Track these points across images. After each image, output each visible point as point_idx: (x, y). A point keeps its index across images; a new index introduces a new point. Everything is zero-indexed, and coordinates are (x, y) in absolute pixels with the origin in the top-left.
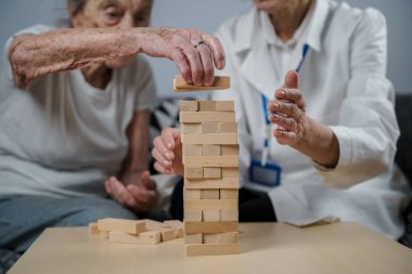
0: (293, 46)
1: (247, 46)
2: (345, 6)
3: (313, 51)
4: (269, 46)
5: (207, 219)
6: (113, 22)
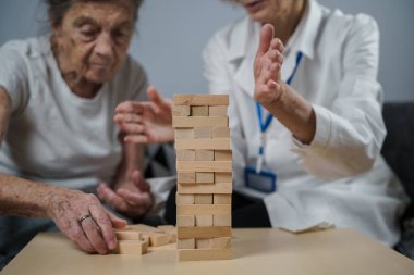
0: (286, 54)
2: (339, 13)
3: (307, 59)
6: (88, 39)
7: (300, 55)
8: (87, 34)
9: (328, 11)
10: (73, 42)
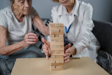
0: (72, 14)
1: (61, 14)
2: (83, 3)
3: (76, 16)
4: (66, 15)
5: (56, 62)
6: (22, 4)
7: (75, 15)
8: (22, 3)
9: (80, 2)
10: (19, 6)
